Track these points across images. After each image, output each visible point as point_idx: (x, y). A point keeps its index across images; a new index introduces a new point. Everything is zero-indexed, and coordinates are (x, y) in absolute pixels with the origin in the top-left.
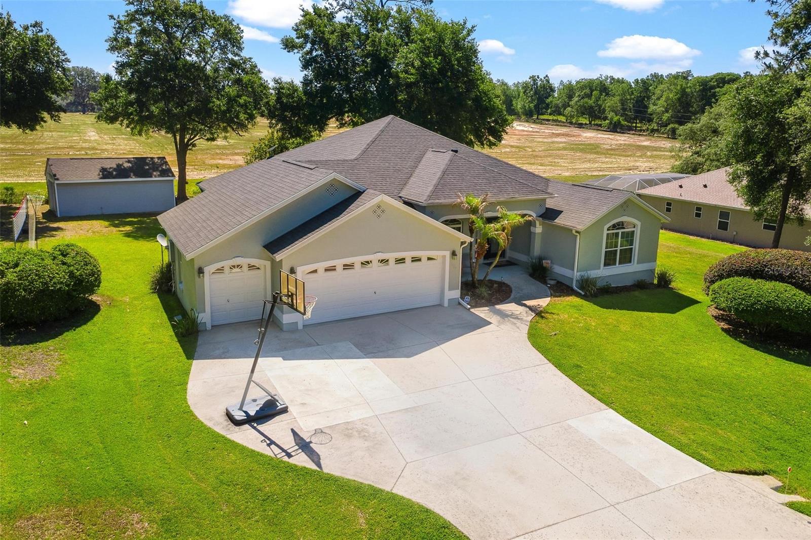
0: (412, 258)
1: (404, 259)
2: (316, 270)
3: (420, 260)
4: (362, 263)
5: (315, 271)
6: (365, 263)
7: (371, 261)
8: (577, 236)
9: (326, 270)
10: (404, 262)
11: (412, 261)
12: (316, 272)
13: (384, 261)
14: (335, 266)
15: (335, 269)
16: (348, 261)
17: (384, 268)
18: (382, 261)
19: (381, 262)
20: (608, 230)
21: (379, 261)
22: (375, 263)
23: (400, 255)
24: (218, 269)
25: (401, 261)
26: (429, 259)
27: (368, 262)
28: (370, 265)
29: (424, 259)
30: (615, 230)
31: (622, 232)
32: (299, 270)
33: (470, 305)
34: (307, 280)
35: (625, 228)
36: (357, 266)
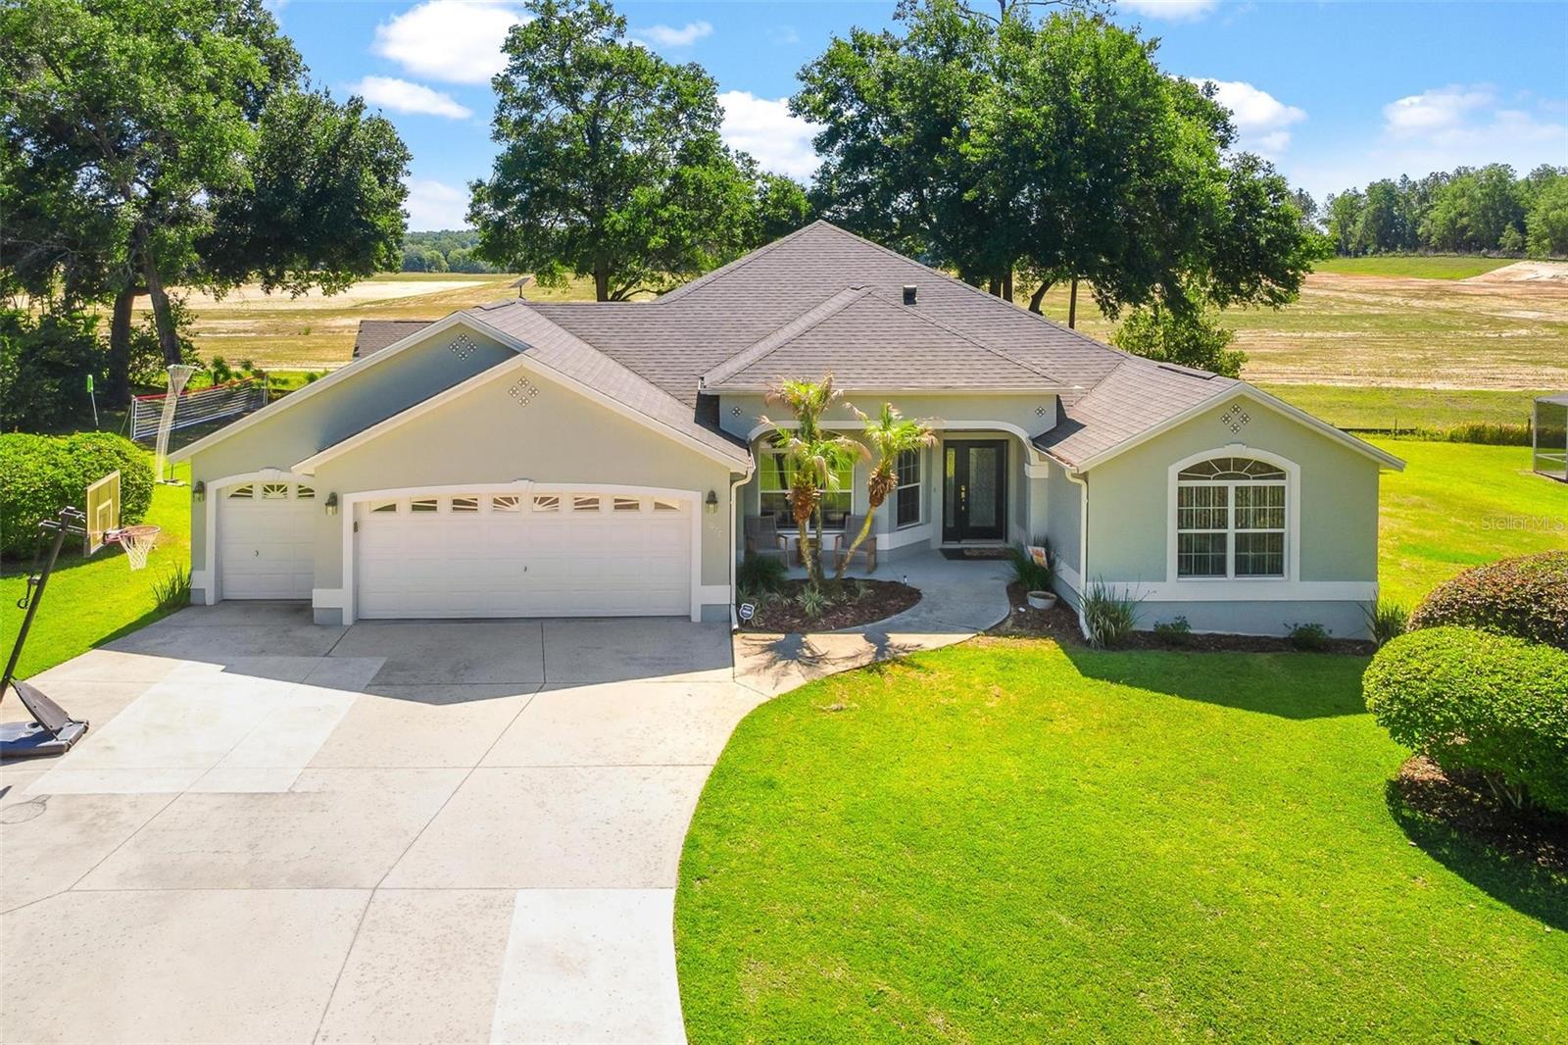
0: (616, 501)
1: (596, 501)
2: (394, 505)
3: (634, 506)
4: (496, 501)
5: (392, 508)
6: (504, 502)
7: (516, 499)
8: (1080, 486)
9: (415, 508)
10: (597, 508)
11: (616, 507)
12: (394, 510)
13: (548, 502)
14: (435, 502)
15: (435, 509)
16: (464, 491)
17: (544, 515)
18: (543, 500)
19: (540, 503)
20: (1181, 478)
21: (536, 499)
22: (525, 505)
23: (587, 491)
24: (242, 490)
25: (589, 504)
26: (659, 506)
27: (510, 498)
28: (515, 507)
29: (646, 507)
30: (1209, 479)
31: (1237, 488)
32: (348, 501)
33: (746, 626)
34: (374, 523)
35: (1248, 478)
36: (485, 505)
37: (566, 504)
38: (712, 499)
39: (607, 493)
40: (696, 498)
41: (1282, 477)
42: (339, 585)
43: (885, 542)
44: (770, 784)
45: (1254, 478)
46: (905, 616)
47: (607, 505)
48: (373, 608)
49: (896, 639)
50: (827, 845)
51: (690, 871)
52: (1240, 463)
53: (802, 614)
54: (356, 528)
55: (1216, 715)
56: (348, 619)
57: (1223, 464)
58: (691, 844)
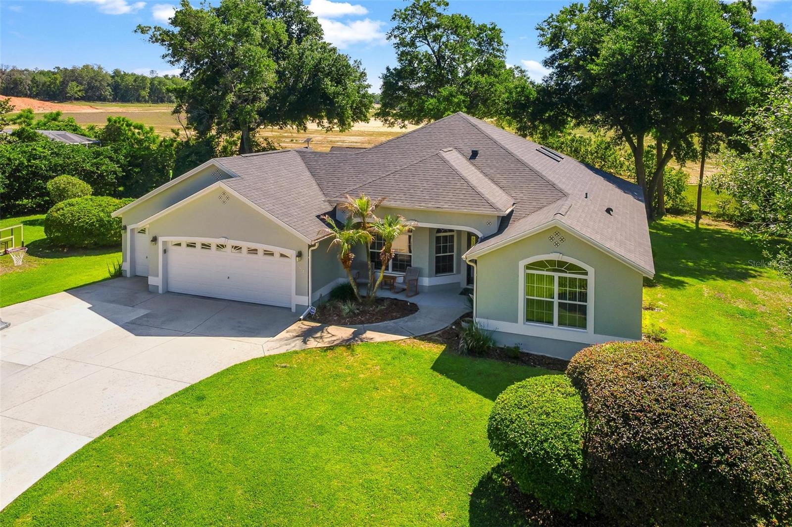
0: (265, 251)
1: (257, 250)
2: (181, 243)
3: (272, 254)
4: (218, 246)
5: (179, 245)
6: (221, 247)
7: (225, 246)
9: (188, 246)
10: (257, 253)
11: (265, 254)
13: (237, 248)
14: (195, 244)
15: (195, 247)
16: (206, 240)
17: (235, 253)
18: (236, 247)
19: (234, 248)
20: (528, 268)
21: (233, 246)
22: (229, 248)
23: (253, 246)
24: (142, 230)
25: (254, 251)
26: (282, 255)
27: (222, 246)
28: (224, 250)
29: (277, 255)
30: (544, 270)
31: (559, 277)
32: (161, 240)
34: (174, 252)
35: (566, 272)
36: (214, 247)
37: (244, 250)
38: (300, 255)
39: (261, 247)
40: (293, 253)
41: (586, 274)
42: (157, 276)
43: (426, 281)
45: (569, 273)
47: (260, 252)
48: (174, 287)
52: (561, 264)
53: (342, 314)
54: (165, 251)
56: (160, 291)
57: (551, 262)
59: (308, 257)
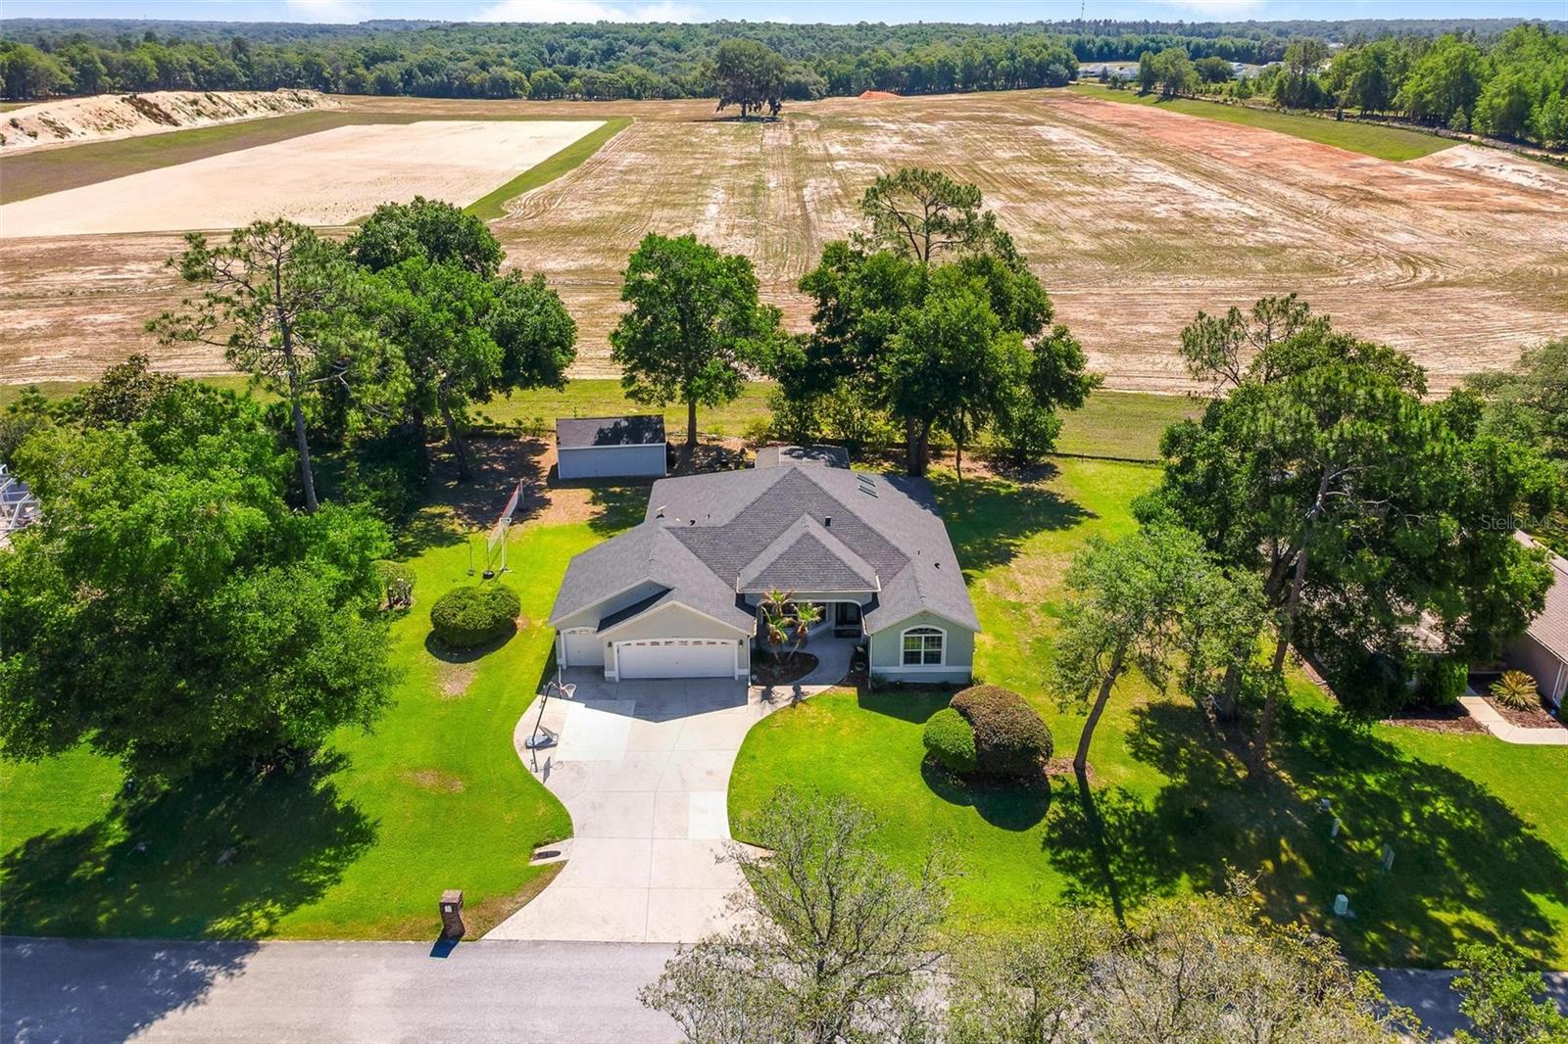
0: (708, 642)
3: (715, 643)
4: (665, 643)
5: (629, 645)
7: (673, 642)
9: (638, 644)
10: (701, 644)
11: (708, 644)
16: (655, 640)
17: (682, 646)
18: (682, 642)
20: (906, 634)
21: (679, 642)
22: (676, 643)
23: (698, 640)
25: (698, 643)
26: (723, 643)
27: (670, 642)
28: (672, 644)
30: (916, 634)
31: (925, 637)
32: (615, 645)
33: (754, 683)
34: (625, 649)
35: (929, 634)
36: (662, 644)
38: (741, 643)
39: (704, 640)
40: (736, 642)
41: (942, 633)
42: (614, 669)
44: (754, 757)
45: (931, 634)
46: (808, 677)
47: (704, 643)
48: (627, 674)
49: (804, 688)
50: (766, 777)
51: (731, 785)
52: (926, 629)
53: (773, 677)
54: (619, 652)
55: (893, 722)
56: (617, 680)
57: (920, 630)
58: (732, 778)
59: (747, 644)
